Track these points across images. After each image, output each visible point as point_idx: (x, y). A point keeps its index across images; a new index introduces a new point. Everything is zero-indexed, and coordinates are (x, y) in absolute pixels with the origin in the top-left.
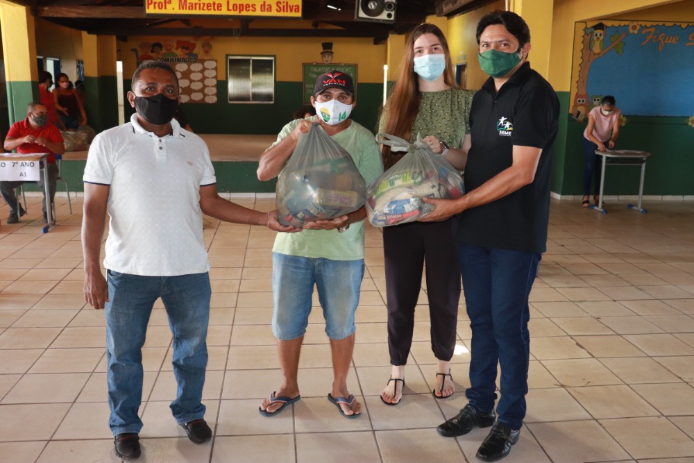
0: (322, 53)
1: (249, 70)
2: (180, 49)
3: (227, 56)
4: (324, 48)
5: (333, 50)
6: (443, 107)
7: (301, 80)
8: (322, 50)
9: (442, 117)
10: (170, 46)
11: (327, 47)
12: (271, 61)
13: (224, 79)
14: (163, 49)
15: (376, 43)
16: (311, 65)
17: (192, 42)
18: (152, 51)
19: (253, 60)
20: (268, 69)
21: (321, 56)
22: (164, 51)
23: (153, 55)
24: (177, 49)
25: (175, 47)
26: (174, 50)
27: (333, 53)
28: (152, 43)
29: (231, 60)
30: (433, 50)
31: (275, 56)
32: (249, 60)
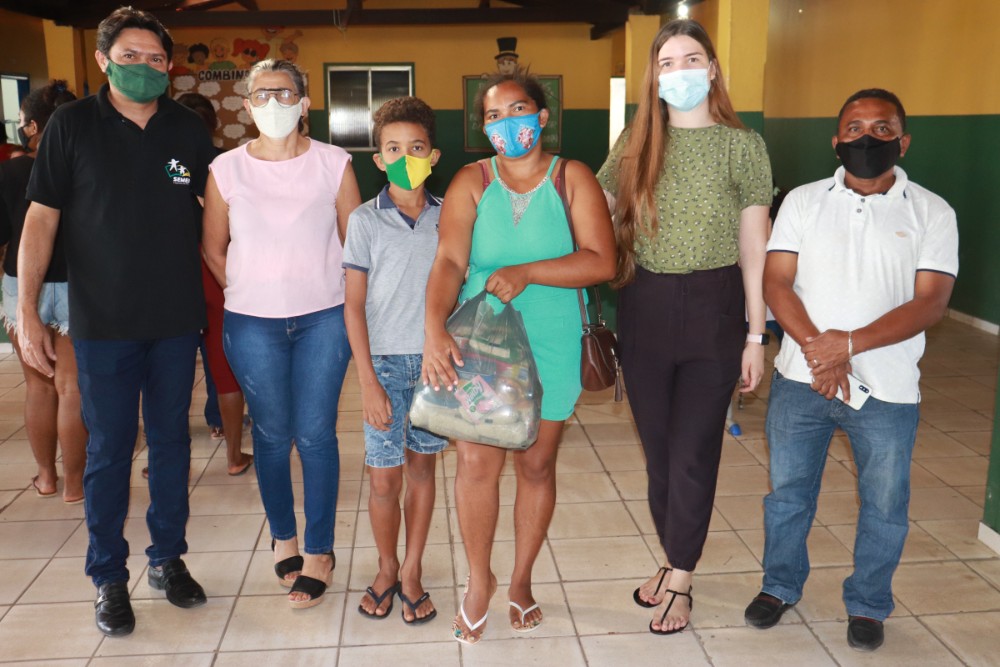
0: (497, 58)
1: (366, 92)
2: (240, 56)
3: (326, 65)
4: (501, 48)
5: (517, 51)
6: (704, 155)
7: (460, 106)
8: (497, 53)
9: (701, 172)
10: (222, 49)
11: (507, 45)
12: (407, 73)
13: (322, 108)
14: (210, 55)
15: (596, 35)
16: (478, 78)
17: (262, 41)
18: (191, 60)
19: (373, 73)
20: (400, 89)
21: (496, 61)
22: (211, 59)
23: (192, 66)
24: (235, 55)
25: (232, 49)
26: (230, 58)
27: (517, 56)
28: (190, 44)
29: (333, 74)
30: (690, 60)
31: (412, 64)
32: (366, 72)
